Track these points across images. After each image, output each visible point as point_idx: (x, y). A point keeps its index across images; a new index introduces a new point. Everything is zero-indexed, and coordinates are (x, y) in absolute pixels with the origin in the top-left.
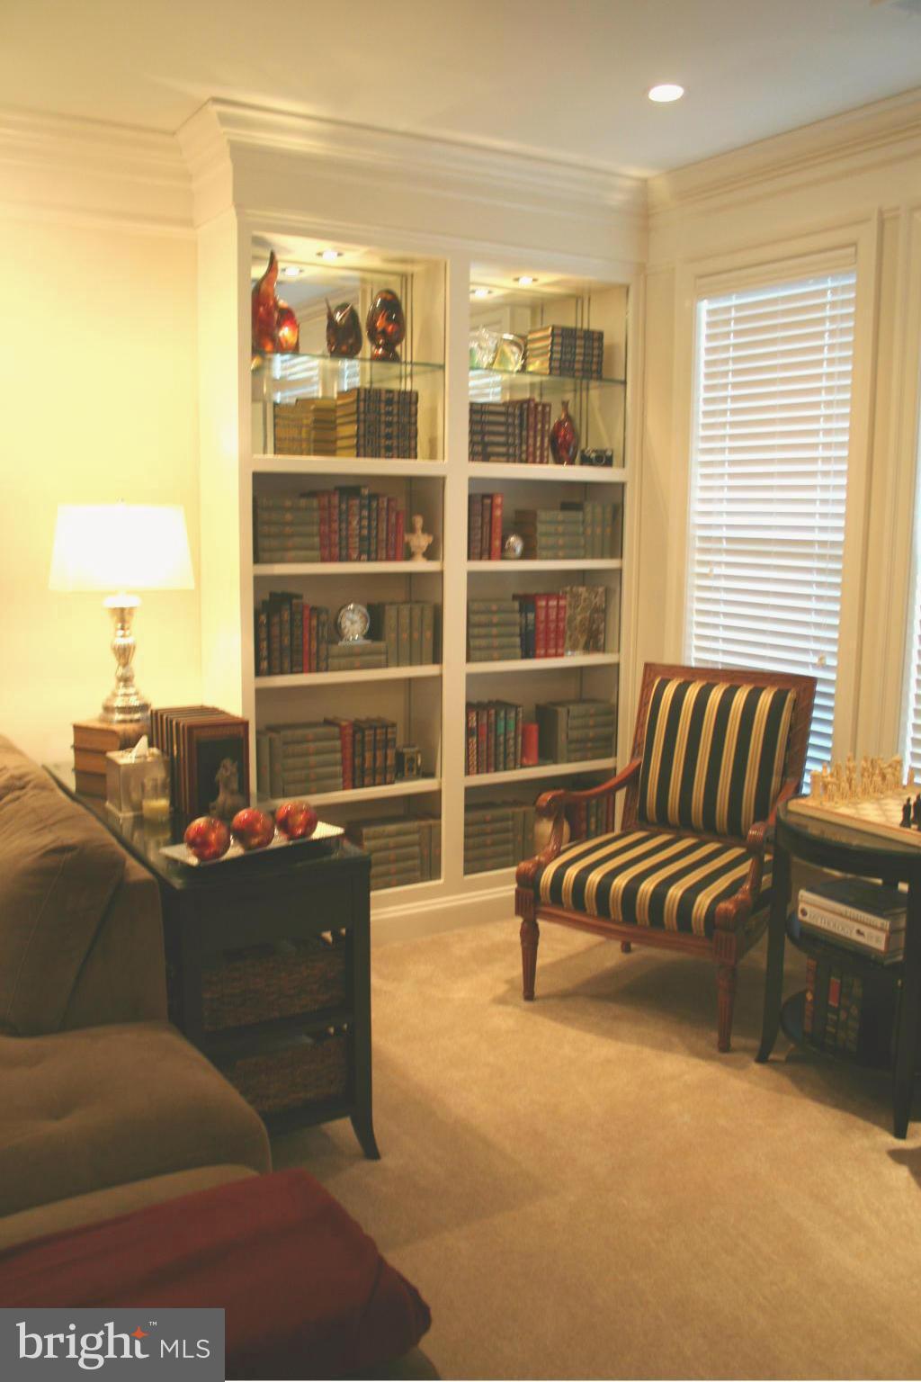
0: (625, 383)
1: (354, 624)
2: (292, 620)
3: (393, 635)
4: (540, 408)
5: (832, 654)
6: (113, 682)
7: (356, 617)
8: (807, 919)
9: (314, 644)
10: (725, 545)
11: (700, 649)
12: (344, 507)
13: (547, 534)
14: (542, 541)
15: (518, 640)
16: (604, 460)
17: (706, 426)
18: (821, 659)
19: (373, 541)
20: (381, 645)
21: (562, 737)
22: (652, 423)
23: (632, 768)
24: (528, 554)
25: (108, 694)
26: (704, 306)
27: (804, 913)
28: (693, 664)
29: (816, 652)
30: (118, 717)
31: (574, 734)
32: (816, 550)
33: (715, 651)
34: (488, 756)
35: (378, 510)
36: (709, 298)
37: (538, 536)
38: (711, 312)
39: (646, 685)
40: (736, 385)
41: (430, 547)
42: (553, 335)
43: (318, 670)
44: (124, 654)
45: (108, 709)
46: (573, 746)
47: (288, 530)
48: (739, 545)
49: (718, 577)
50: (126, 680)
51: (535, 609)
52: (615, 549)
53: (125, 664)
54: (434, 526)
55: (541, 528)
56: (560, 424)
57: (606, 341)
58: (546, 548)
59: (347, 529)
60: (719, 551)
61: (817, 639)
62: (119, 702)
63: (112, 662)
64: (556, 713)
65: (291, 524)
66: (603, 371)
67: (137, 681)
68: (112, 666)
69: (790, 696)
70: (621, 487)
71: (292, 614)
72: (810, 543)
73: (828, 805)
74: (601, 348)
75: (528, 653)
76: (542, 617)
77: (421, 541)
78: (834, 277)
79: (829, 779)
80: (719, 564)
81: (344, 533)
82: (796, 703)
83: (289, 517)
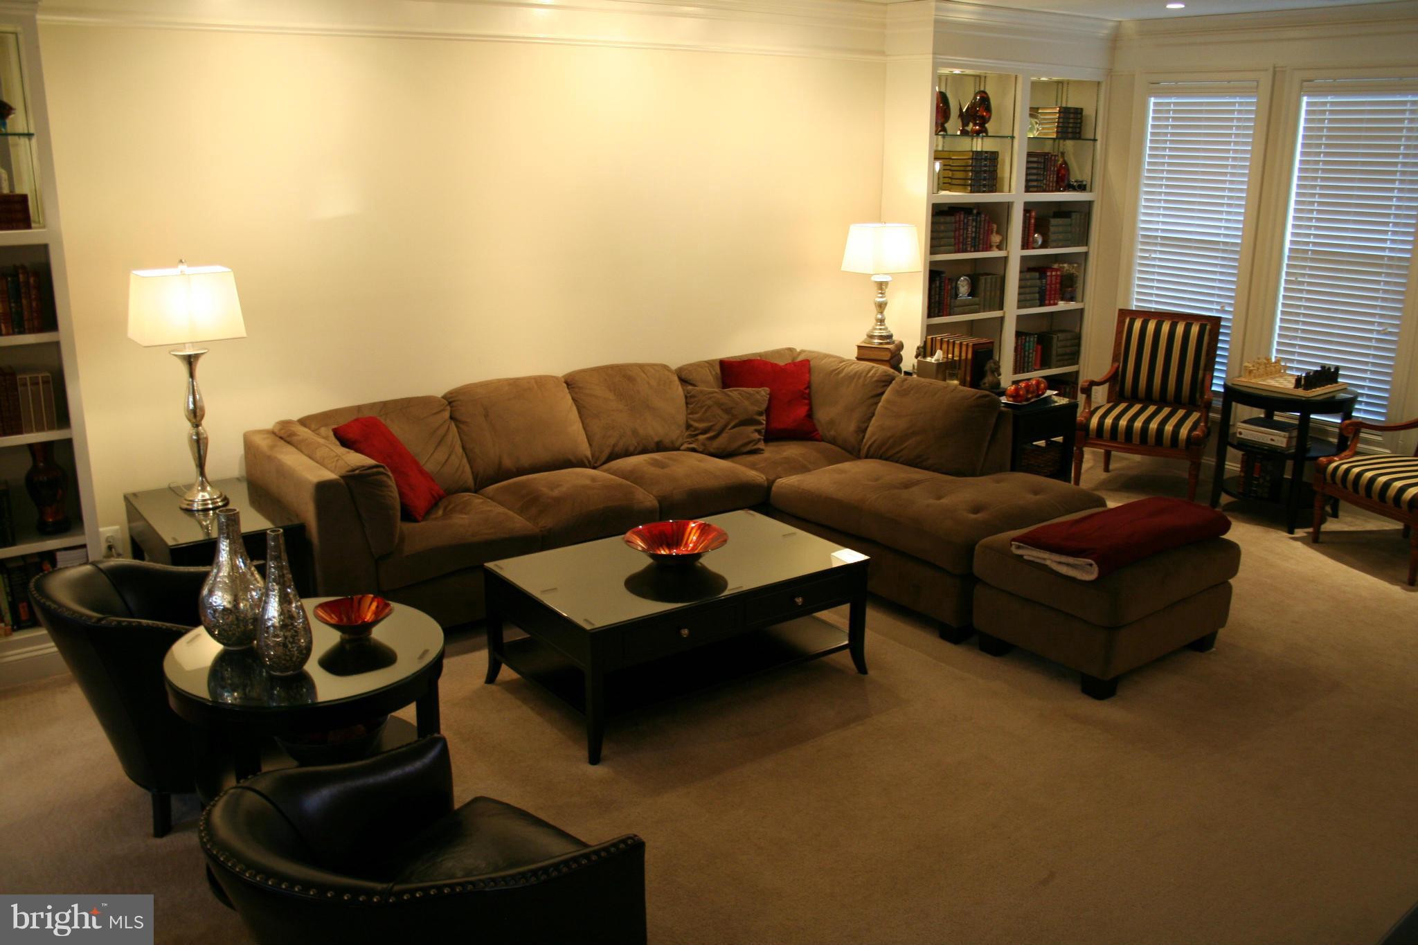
0: (1095, 140)
1: (963, 288)
2: (940, 286)
3: (983, 294)
4: (1053, 158)
5: (1230, 304)
6: (874, 321)
7: (965, 283)
8: (1242, 436)
9: (949, 299)
10: (1159, 241)
11: (1138, 300)
12: (966, 221)
13: (1054, 233)
14: (1052, 237)
15: (1037, 295)
16: (1081, 187)
17: (1149, 171)
18: (1222, 307)
19: (977, 240)
20: (976, 299)
21: (1054, 352)
22: (1113, 167)
23: (1114, 370)
24: (1044, 245)
25: (870, 328)
26: (1152, 100)
27: (1240, 433)
28: (1134, 309)
29: (1218, 303)
30: (876, 341)
31: (1060, 351)
32: (1221, 247)
33: (1150, 301)
34: (1020, 363)
35: (980, 221)
36: (1155, 97)
37: (1050, 234)
38: (1155, 104)
39: (1121, 322)
40: (1171, 149)
41: (1001, 242)
42: (1060, 112)
43: (950, 315)
44: (881, 307)
45: (871, 337)
46: (1059, 358)
47: (942, 235)
48: (1167, 241)
49: (1155, 259)
50: (882, 321)
51: (1046, 276)
52: (1084, 239)
53: (881, 313)
54: (1004, 232)
55: (1052, 229)
56: (1061, 165)
57: (1084, 113)
58: (1054, 241)
59: (967, 234)
60: (1156, 244)
61: (1219, 296)
62: (877, 333)
63: (874, 309)
64: (1052, 338)
65: (943, 232)
66: (1082, 133)
67: (886, 322)
68: (873, 314)
69: (1208, 327)
70: (1090, 204)
71: (940, 283)
72: (1218, 243)
73: (1253, 381)
74: (1082, 116)
75: (1041, 305)
76: (1048, 282)
77: (996, 239)
78: (1241, 97)
79: (1252, 368)
80: (1155, 251)
81: (965, 236)
82: (1210, 331)
83: (942, 228)
